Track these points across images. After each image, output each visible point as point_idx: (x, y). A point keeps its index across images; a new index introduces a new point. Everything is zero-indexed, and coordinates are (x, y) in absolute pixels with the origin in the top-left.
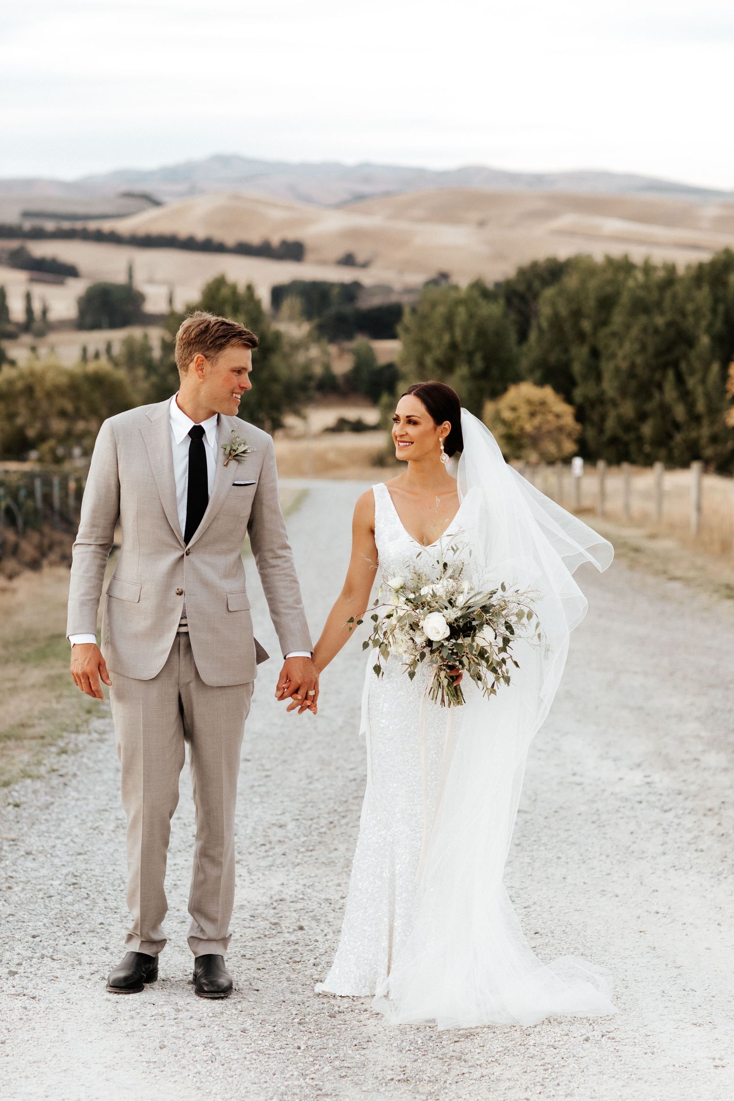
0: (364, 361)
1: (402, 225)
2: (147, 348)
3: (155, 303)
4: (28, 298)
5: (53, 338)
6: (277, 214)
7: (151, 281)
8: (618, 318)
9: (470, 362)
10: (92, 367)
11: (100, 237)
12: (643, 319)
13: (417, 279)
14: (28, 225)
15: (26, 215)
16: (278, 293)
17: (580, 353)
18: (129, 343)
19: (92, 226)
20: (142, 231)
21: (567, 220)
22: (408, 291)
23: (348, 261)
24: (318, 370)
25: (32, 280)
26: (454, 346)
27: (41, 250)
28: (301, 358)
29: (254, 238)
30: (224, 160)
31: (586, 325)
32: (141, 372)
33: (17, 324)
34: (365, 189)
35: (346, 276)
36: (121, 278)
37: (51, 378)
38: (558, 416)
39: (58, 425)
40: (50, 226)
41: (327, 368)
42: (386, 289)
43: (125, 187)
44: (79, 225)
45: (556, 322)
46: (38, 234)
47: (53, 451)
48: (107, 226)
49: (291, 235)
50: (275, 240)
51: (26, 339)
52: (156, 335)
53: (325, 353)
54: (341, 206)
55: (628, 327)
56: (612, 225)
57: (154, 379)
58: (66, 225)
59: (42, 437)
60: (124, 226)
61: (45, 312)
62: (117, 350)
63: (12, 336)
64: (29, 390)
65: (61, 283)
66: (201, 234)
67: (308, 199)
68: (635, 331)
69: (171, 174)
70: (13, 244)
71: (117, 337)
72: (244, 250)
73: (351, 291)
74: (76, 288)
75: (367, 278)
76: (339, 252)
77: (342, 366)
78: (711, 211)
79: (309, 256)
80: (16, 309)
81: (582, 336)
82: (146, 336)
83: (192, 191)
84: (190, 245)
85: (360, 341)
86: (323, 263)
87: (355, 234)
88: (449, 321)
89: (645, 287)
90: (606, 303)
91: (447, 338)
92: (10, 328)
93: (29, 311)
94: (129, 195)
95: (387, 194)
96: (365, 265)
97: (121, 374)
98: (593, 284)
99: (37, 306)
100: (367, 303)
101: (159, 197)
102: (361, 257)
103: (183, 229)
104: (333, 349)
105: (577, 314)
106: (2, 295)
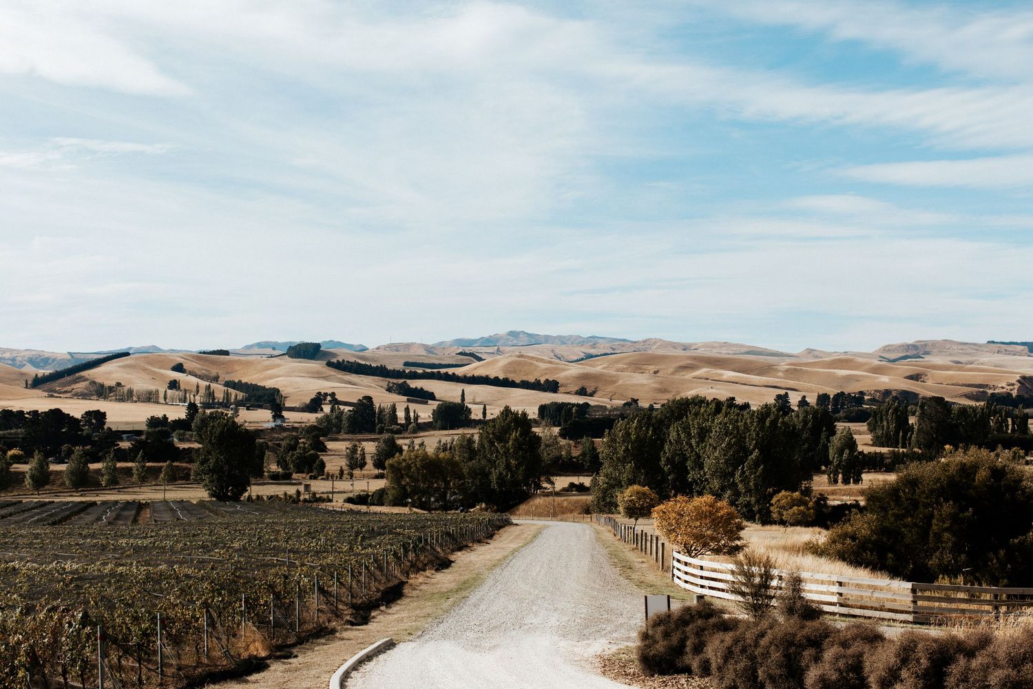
1: (613, 372)
3: (476, 414)
4: (407, 410)
5: (423, 434)
6: (543, 366)
7: (474, 402)
13: (619, 403)
14: (407, 370)
15: (406, 364)
16: (543, 410)
19: (444, 371)
20: (470, 375)
23: (582, 392)
25: (409, 401)
27: (414, 384)
29: (532, 380)
33: (400, 424)
34: (593, 351)
35: (580, 400)
36: (458, 400)
40: (420, 371)
41: (568, 453)
42: (603, 408)
46: (415, 376)
48: (450, 371)
49: (552, 377)
50: (544, 381)
51: (407, 434)
53: (569, 445)
54: (579, 361)
60: (459, 371)
61: (417, 418)
63: (399, 432)
65: (426, 403)
66: (503, 376)
67: (561, 358)
69: (487, 342)
70: (401, 381)
73: (584, 408)
74: (434, 405)
75: (592, 401)
76: (577, 387)
77: (576, 452)
78: (784, 365)
79: (561, 389)
80: (401, 416)
84: (496, 382)
85: (589, 439)
86: (567, 393)
87: (586, 377)
92: (397, 428)
93: (407, 417)
94: (464, 354)
96: (591, 395)
99: (412, 415)
100: (592, 416)
101: (481, 355)
102: (589, 391)
103: (493, 373)
104: (572, 442)
106: (394, 409)
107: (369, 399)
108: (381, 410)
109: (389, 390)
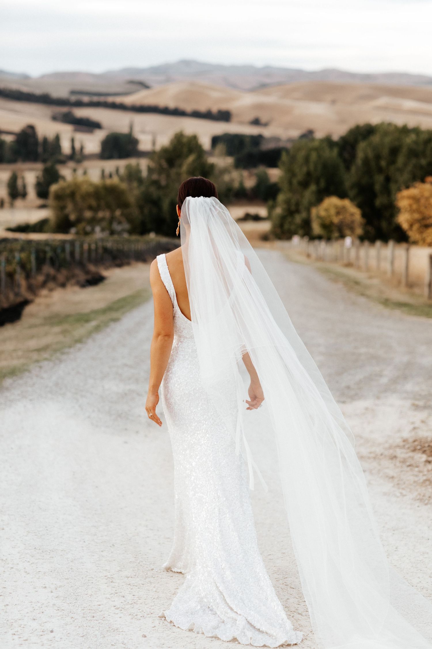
0: (262, 180)
1: (287, 102)
2: (138, 171)
3: (145, 144)
4: (73, 141)
5: (87, 164)
6: (215, 95)
7: (143, 132)
8: (401, 160)
9: (317, 183)
10: (108, 182)
11: (114, 106)
12: (414, 161)
13: (295, 133)
14: (73, 98)
15: (73, 92)
16: (215, 140)
17: (379, 179)
18: (128, 167)
19: (110, 99)
20: (138, 103)
21: (383, 101)
22: (290, 140)
23: (256, 122)
24: (236, 185)
25: (76, 130)
26: (308, 174)
27: (81, 113)
28: (226, 178)
29: (202, 108)
30: (186, 63)
31: (383, 163)
32: (135, 184)
33: (66, 156)
34: (267, 80)
35: (254, 131)
36: (125, 130)
37: (85, 188)
38: (352, 215)
39: (88, 214)
40: (86, 99)
41: (241, 183)
42: (277, 139)
43: (129, 77)
44: (102, 99)
45: (366, 161)
46: (79, 104)
47: (84, 229)
48: (118, 100)
49: (224, 107)
50: (215, 109)
51: (71, 164)
52: (144, 164)
53: (242, 176)
54: (253, 90)
55: (405, 165)
56: (409, 104)
57: (143, 188)
58: (95, 99)
59: (79, 220)
60: (128, 100)
61: (82, 148)
62: (122, 171)
63: (63, 162)
64: (72, 195)
65: (92, 132)
66: (172, 105)
67: (234, 86)
68: (409, 168)
69: (155, 70)
70: (64, 110)
71: (122, 164)
72: (197, 115)
73: (257, 140)
74: (100, 136)
75: (267, 132)
76: (251, 116)
77: (250, 183)
79: (234, 119)
80: (66, 147)
81: (380, 170)
82: (138, 165)
83: (169, 80)
84: (165, 111)
85: (261, 169)
86: (241, 123)
87: (259, 107)
88: (307, 159)
89: (416, 143)
90: (394, 151)
91: (305, 169)
92: (62, 158)
93: (73, 148)
94: (132, 82)
95: (280, 84)
96: (266, 125)
97: (124, 186)
98: (388, 140)
99: (77, 146)
100: (266, 146)
101: (148, 82)
102: (264, 120)
103: (162, 101)
104: (245, 173)
105: (378, 157)
106: (57, 138)
107: (32, 127)
108: (45, 140)
109: (55, 118)
